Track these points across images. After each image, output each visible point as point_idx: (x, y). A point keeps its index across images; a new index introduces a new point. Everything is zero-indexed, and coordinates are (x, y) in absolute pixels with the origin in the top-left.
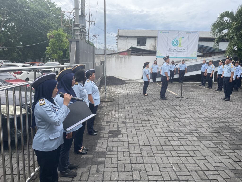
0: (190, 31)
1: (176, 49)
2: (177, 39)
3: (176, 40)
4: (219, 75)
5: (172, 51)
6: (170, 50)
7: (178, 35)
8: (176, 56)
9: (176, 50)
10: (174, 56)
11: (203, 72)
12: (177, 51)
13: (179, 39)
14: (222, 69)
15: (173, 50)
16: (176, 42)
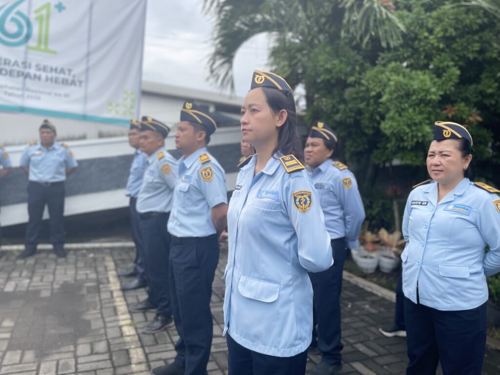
8: (17, 102)
9: (16, 68)
13: (36, 12)
16: (20, 26)
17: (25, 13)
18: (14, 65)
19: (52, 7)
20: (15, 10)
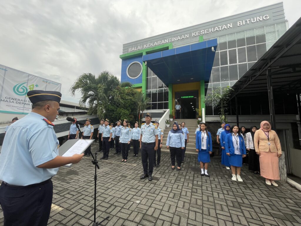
0: (49, 80)
1: (22, 100)
2: (25, 85)
3: (23, 86)
4: (104, 138)
5: (13, 102)
6: (8, 100)
7: (28, 80)
8: (21, 111)
9: (22, 102)
10: (18, 110)
11: (74, 135)
12: (26, 104)
13: (29, 86)
14: (109, 131)
15: (15, 101)
16: (24, 90)
17: (26, 87)
18: (21, 101)
19: (34, 85)
20: (22, 86)
